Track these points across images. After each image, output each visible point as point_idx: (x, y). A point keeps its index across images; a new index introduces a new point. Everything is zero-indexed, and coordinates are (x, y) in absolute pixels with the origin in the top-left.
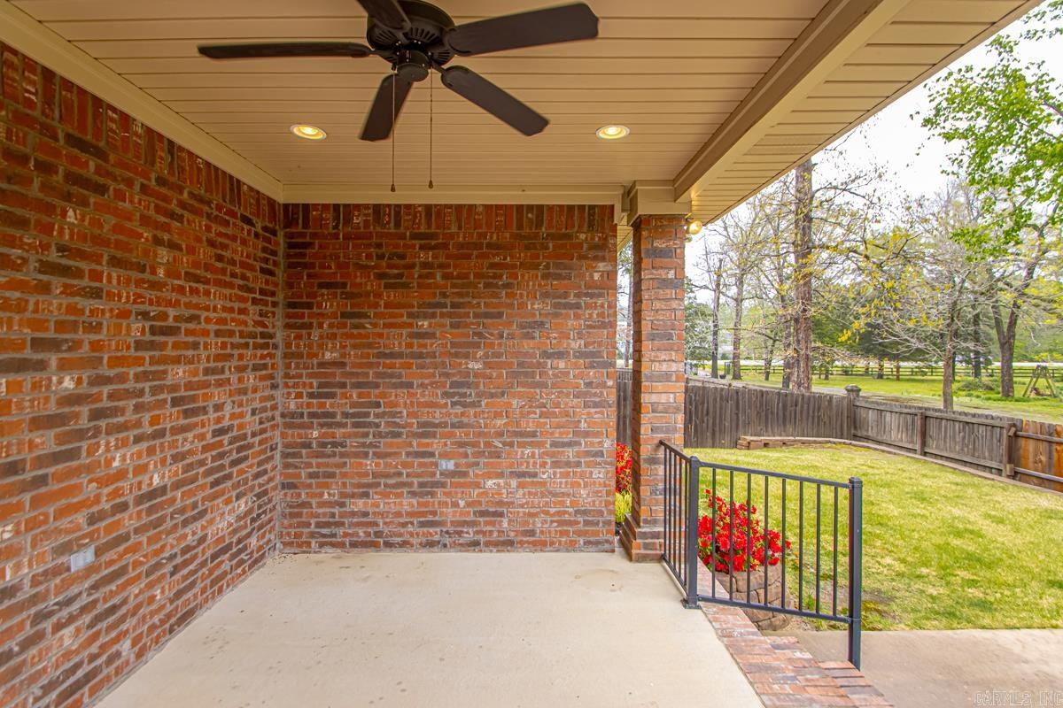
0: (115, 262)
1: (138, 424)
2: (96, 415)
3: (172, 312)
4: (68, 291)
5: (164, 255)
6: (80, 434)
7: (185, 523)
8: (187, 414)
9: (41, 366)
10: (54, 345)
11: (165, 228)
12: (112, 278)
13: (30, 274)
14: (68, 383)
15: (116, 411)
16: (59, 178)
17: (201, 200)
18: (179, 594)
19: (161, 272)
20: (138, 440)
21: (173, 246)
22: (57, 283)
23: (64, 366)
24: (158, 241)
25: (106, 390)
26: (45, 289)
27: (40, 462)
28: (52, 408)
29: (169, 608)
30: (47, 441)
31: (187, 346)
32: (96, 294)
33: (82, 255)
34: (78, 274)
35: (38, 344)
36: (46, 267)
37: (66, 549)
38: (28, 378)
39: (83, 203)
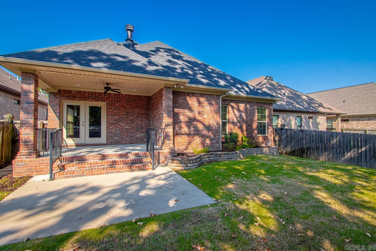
0: (122, 107)
1: (125, 122)
2: (120, 120)
3: (129, 112)
4: (117, 110)
5: (128, 106)
6: (118, 122)
7: (132, 133)
8: (132, 122)
9: (115, 116)
10: (116, 114)
11: (128, 103)
12: (121, 109)
13: (114, 109)
14: (117, 117)
15: (122, 120)
16: (116, 101)
17: (134, 99)
18: (131, 140)
19: (128, 108)
20: (125, 123)
21: (129, 105)
22: (116, 110)
23: (117, 116)
24: (127, 105)
25: (121, 118)
26: (115, 110)
27: (114, 123)
28: (115, 119)
29: (129, 141)
30: (115, 122)
31: (132, 115)
32: (120, 110)
33: (118, 107)
34: (118, 109)
35: (114, 114)
36: (115, 108)
37: (117, 131)
38: (114, 117)
39: (118, 103)
